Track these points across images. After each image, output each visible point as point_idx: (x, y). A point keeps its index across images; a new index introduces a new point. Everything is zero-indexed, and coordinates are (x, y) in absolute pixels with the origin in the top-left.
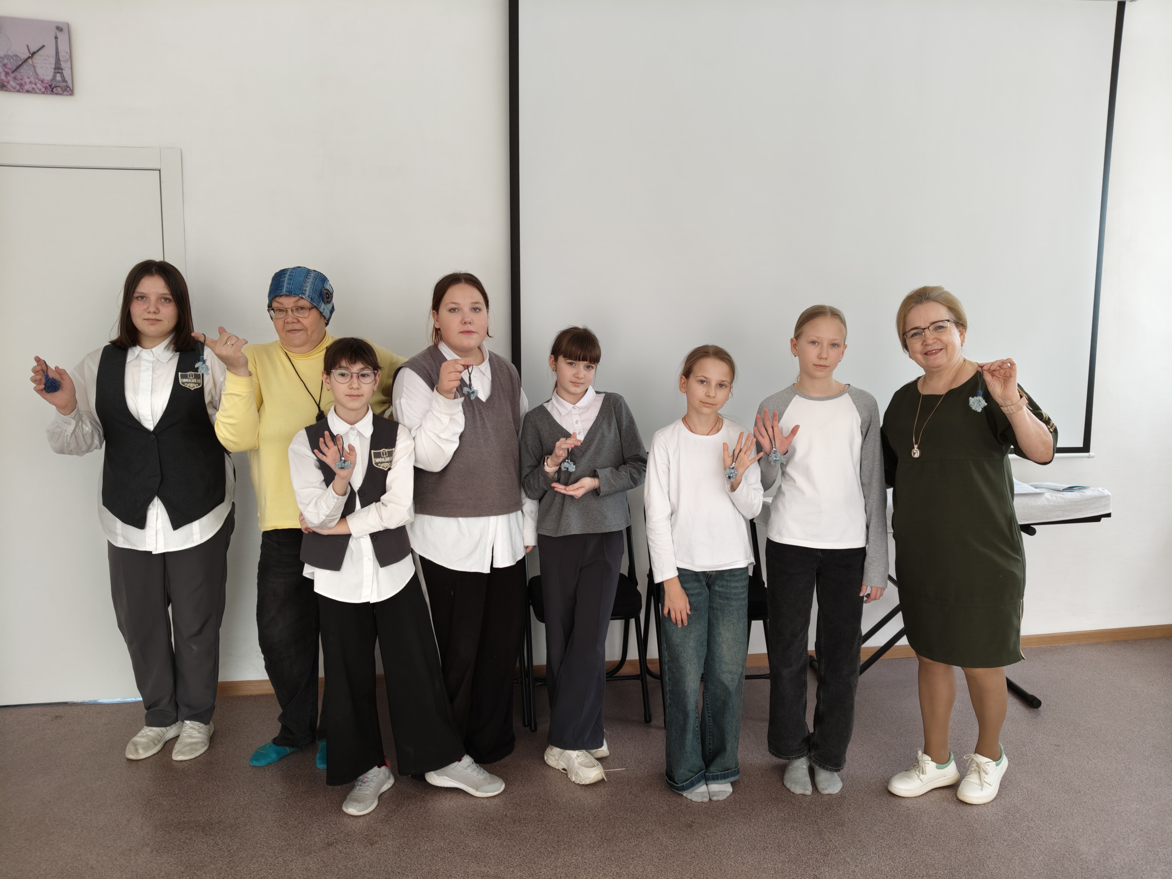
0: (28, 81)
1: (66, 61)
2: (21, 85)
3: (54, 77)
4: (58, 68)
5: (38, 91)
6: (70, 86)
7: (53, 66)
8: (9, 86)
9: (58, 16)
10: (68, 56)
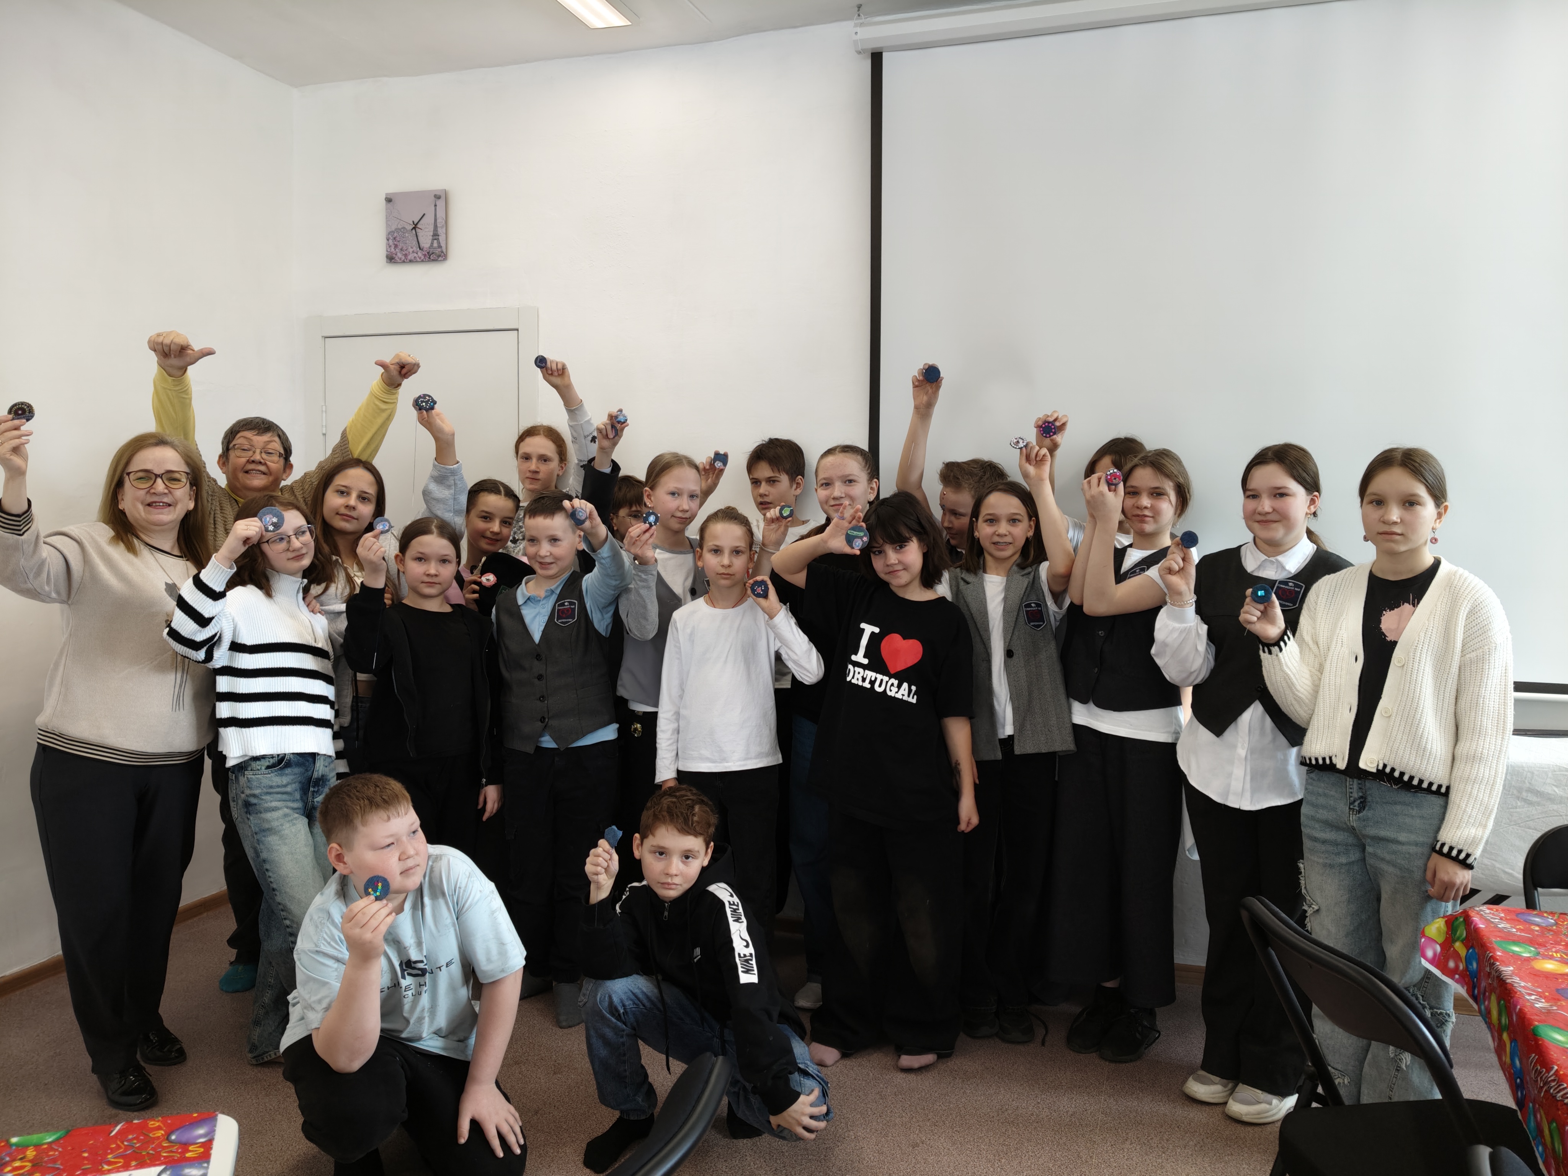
0: (411, 250)
1: (442, 227)
2: (406, 255)
3: (432, 243)
4: (436, 235)
5: (418, 260)
6: (444, 251)
7: (432, 234)
8: (396, 258)
9: (435, 184)
10: (444, 222)
